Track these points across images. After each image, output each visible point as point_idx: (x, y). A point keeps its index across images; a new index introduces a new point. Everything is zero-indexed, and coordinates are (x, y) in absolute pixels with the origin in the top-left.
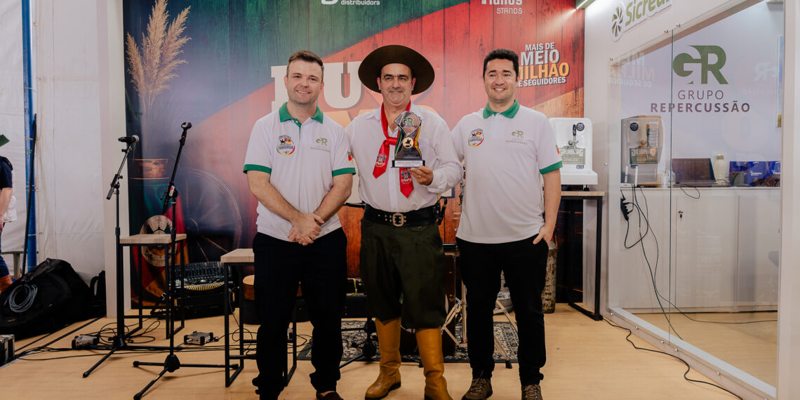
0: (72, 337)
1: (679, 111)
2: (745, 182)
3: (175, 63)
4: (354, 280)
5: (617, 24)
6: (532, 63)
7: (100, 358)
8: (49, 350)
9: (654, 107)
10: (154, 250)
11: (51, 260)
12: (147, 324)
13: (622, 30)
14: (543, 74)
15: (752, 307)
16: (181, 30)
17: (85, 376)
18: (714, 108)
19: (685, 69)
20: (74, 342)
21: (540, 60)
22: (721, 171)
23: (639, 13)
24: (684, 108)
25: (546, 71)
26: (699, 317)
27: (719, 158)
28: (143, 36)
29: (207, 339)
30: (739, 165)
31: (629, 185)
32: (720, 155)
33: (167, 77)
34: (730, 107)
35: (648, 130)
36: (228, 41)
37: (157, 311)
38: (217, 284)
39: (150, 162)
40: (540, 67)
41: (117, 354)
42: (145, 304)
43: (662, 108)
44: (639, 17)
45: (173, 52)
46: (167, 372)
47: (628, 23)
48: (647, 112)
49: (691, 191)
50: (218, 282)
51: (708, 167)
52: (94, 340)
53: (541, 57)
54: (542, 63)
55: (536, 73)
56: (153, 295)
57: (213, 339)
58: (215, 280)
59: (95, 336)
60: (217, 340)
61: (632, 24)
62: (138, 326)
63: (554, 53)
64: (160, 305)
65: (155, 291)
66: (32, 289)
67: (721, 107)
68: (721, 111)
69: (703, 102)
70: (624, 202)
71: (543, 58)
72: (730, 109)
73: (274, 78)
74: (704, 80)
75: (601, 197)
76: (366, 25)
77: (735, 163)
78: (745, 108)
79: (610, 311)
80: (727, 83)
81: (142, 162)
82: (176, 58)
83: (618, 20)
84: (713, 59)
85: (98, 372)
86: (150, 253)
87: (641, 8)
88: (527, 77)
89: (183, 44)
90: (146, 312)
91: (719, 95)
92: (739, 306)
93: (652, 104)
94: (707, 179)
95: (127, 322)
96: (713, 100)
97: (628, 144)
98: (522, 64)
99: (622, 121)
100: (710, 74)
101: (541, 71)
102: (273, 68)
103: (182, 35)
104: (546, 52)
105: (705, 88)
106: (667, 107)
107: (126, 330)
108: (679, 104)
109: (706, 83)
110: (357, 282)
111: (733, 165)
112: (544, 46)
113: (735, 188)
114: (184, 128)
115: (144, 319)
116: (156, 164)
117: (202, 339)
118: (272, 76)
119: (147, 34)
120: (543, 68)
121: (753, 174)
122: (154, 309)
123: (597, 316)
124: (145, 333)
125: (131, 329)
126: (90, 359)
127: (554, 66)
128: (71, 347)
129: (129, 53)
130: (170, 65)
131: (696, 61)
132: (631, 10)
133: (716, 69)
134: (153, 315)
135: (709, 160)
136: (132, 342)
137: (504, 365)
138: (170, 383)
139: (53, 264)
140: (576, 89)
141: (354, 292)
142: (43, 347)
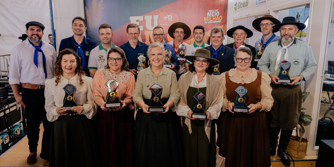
5: (236, 7)
6: (211, 16)
13: (237, 10)
14: (214, 19)
16: (102, 5)
21: (213, 15)
25: (215, 18)
40: (213, 17)
44: (241, 8)
45: (99, 12)
47: (238, 8)
53: (214, 14)
54: (214, 16)
55: (212, 19)
63: (218, 13)
71: (214, 15)
73: (130, 21)
83: (236, 6)
87: (241, 5)
88: (209, 21)
89: (102, 9)
98: (208, 16)
101: (213, 19)
102: (130, 17)
104: (215, 12)
112: (215, 10)
118: (130, 20)
120: (214, 18)
127: (218, 17)
129: (86, 13)
132: (239, 5)
140: (224, 24)
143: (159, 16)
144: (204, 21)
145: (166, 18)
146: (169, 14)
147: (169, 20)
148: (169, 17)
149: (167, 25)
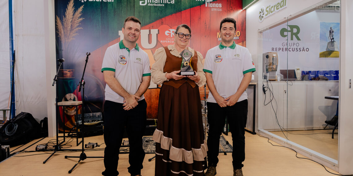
0: (35, 146)
1: (282, 51)
2: (308, 79)
3: (77, 29)
4: (155, 120)
5: (262, 15)
7: (50, 155)
8: (26, 152)
9: (273, 49)
10: (68, 108)
11: (23, 113)
12: (67, 140)
13: (264, 18)
15: (313, 128)
16: (80, 15)
17: (44, 163)
18: (295, 50)
19: (285, 34)
20: (36, 148)
22: (299, 74)
23: (272, 11)
24: (284, 50)
26: (293, 132)
27: (297, 69)
28: (64, 17)
29: (95, 145)
30: (305, 72)
31: (265, 80)
32: (298, 68)
33: (74, 35)
34: (302, 49)
35: (273, 58)
36: (100, 20)
37: (71, 134)
38: (97, 122)
39: (67, 70)
41: (57, 153)
42: (66, 131)
43: (276, 49)
45: (76, 24)
46: (81, 160)
48: (270, 51)
49: (289, 83)
50: (97, 121)
51: (294, 73)
52: (45, 147)
56: (68, 127)
57: (97, 146)
58: (96, 120)
59: (45, 145)
60: (99, 146)
61: (268, 15)
62: (63, 140)
64: (72, 131)
65: (69, 126)
66: (15, 125)
67: (298, 49)
68: (298, 51)
69: (291, 47)
70: (264, 87)
72: (302, 50)
73: (120, 36)
74: (292, 39)
75: (255, 85)
76: (159, 14)
77: (304, 71)
78: (307, 50)
79: (259, 131)
80: (300, 40)
81: (63, 70)
82: (78, 27)
84: (295, 30)
85: (50, 160)
86: (67, 109)
89: (81, 21)
90: (66, 135)
91: (298, 45)
92: (307, 128)
93: (272, 48)
94: (293, 78)
95: (59, 139)
96: (295, 47)
97: (265, 64)
99: (263, 54)
100: (294, 36)
102: (119, 31)
103: (80, 17)
105: (292, 42)
106: (278, 49)
107: (59, 142)
108: (282, 48)
109: (293, 40)
110: (156, 120)
111: (303, 73)
113: (305, 81)
114: (87, 55)
115: (65, 138)
116: (69, 71)
117: (93, 146)
118: (119, 35)
119: (65, 16)
121: (311, 76)
122: (69, 133)
123: (254, 133)
124: (67, 143)
125: (61, 142)
126: (45, 156)
128: (35, 150)
129: (57, 26)
130: (75, 30)
131: (289, 31)
132: (268, 9)
133: (296, 34)
134: (69, 136)
135: (294, 70)
136: (62, 148)
137: (224, 153)
138: (83, 165)
139: (24, 114)
140: (243, 42)
141: (155, 125)
142: (22, 151)
143: (158, 30)
144: (218, 37)
145: (168, 33)
146: (171, 28)
147: (172, 36)
148: (171, 32)
149: (169, 41)
